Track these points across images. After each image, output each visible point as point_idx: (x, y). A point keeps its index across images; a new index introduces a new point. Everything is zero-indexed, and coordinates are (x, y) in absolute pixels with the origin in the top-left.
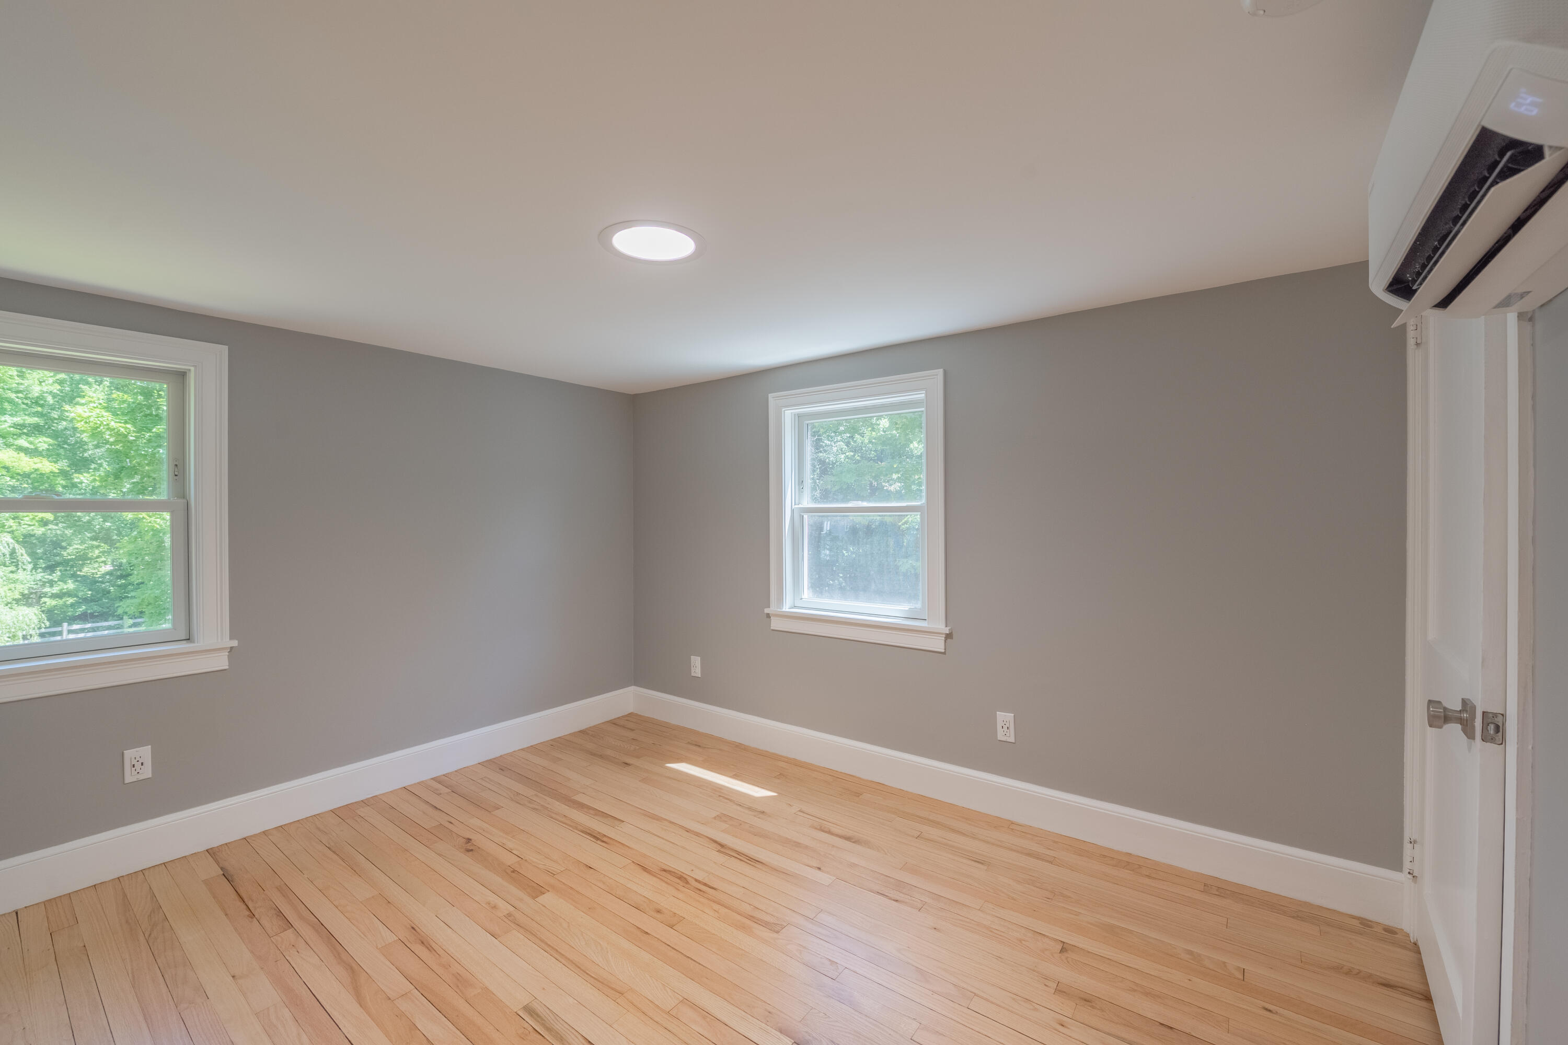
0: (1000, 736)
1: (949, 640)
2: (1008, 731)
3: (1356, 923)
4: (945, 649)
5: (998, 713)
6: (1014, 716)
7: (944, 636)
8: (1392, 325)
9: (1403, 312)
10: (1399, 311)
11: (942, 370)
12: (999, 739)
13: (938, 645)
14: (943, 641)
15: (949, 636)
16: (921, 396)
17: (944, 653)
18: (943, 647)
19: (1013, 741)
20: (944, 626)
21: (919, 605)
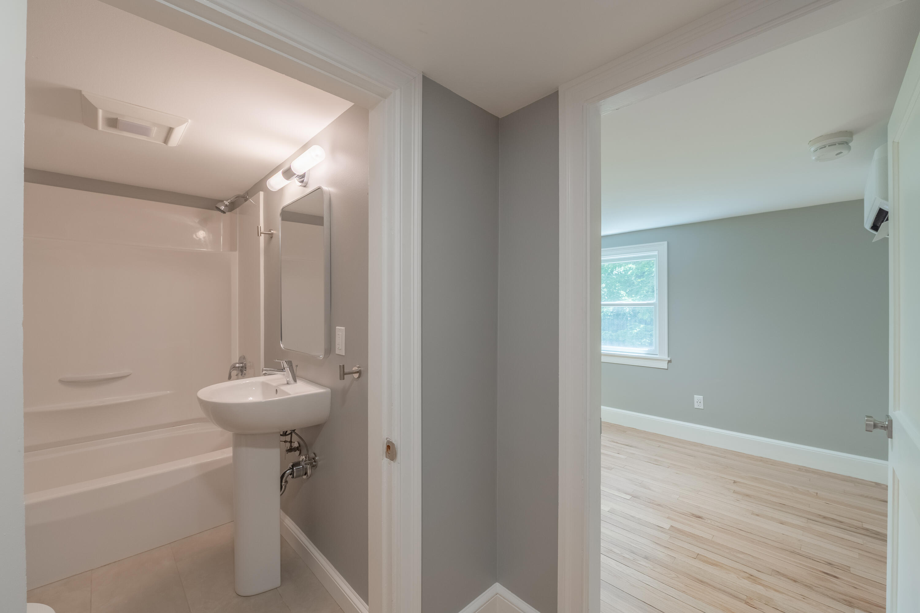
0: (696, 406)
1: (669, 363)
2: (700, 404)
3: (873, 484)
4: (668, 367)
5: (695, 396)
6: (703, 397)
7: (667, 361)
8: (872, 240)
9: (876, 235)
10: (875, 235)
11: (666, 242)
12: (695, 407)
13: (664, 365)
14: (667, 364)
15: (669, 362)
16: (656, 253)
17: (667, 369)
18: (667, 367)
19: (703, 408)
20: (667, 356)
21: (653, 348)
